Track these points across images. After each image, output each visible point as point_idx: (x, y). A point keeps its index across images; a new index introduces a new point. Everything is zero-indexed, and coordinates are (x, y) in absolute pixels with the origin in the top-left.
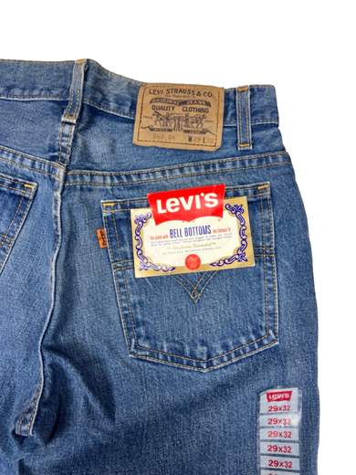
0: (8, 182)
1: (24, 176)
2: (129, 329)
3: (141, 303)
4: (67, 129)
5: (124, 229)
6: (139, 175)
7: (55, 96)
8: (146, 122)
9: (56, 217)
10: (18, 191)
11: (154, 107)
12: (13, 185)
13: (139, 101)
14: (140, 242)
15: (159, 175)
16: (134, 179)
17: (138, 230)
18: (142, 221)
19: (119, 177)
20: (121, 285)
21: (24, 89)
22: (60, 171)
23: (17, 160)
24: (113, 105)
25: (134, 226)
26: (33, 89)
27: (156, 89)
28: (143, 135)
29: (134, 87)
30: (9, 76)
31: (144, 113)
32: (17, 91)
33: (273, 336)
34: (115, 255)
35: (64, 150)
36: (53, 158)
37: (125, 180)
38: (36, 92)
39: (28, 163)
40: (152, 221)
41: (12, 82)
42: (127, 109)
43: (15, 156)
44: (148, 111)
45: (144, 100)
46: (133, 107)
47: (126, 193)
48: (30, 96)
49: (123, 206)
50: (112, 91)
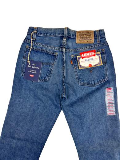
0: (52, 53)
1: (55, 51)
2: (78, 80)
3: (80, 75)
4: (65, 41)
5: (76, 60)
6: (78, 49)
7: (60, 35)
8: (78, 39)
9: (64, 58)
10: (54, 55)
11: (80, 36)
12: (53, 53)
13: (77, 35)
14: (79, 62)
15: (82, 49)
16: (77, 50)
17: (79, 60)
18: (79, 58)
19: (74, 50)
20: (76, 71)
21: (53, 34)
22: (64, 49)
23: (54, 48)
24: (72, 36)
25: (78, 59)
26: (55, 34)
27: (80, 32)
28: (78, 42)
29: (75, 32)
30: (50, 32)
31: (78, 37)
32: (52, 35)
33: (107, 78)
34: (74, 66)
35: (64, 45)
36: (62, 47)
37: (75, 51)
38: (56, 35)
39: (56, 49)
40: (81, 58)
41: (51, 33)
42: (74, 36)
43: (53, 48)
44: (79, 36)
45: (78, 34)
46: (76, 36)
47: (75, 53)
48: (55, 35)
49: (75, 56)
50: (71, 33)
